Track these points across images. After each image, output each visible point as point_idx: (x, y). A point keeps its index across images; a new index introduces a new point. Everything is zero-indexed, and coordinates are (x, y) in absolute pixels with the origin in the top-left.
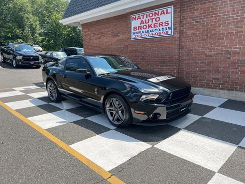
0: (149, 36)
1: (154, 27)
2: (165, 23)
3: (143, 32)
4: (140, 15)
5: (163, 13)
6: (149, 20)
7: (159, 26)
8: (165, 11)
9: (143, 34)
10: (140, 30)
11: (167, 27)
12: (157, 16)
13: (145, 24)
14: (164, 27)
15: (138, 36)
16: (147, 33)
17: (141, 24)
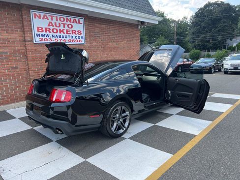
0: (62, 42)
1: (67, 33)
2: (78, 31)
3: (53, 36)
4: (47, 15)
5: (75, 21)
6: (59, 24)
7: (73, 34)
8: (77, 20)
9: (53, 39)
10: (48, 33)
11: (80, 36)
12: (69, 23)
13: (55, 27)
14: (78, 35)
15: (46, 40)
16: (58, 38)
17: (49, 25)
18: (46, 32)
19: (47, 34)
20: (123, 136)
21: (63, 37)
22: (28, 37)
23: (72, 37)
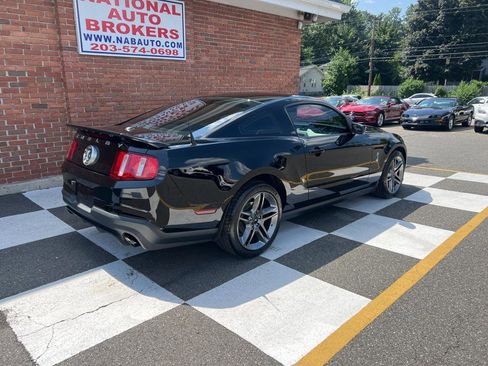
0: (137, 52)
1: (148, 35)
2: (171, 32)
3: (119, 40)
5: (165, 9)
6: (133, 13)
7: (160, 36)
8: (170, 5)
9: (119, 46)
10: (108, 33)
11: (176, 41)
12: (152, 12)
13: (124, 21)
14: (170, 40)
15: (104, 47)
16: (130, 45)
17: (110, 16)
18: (104, 30)
19: (106, 34)
20: (262, 255)
21: (140, 42)
22: (67, 40)
23: (159, 43)
